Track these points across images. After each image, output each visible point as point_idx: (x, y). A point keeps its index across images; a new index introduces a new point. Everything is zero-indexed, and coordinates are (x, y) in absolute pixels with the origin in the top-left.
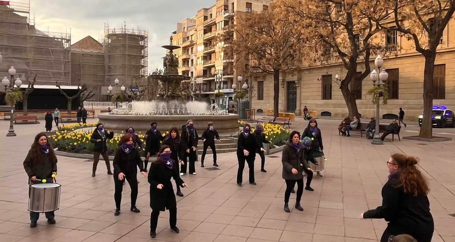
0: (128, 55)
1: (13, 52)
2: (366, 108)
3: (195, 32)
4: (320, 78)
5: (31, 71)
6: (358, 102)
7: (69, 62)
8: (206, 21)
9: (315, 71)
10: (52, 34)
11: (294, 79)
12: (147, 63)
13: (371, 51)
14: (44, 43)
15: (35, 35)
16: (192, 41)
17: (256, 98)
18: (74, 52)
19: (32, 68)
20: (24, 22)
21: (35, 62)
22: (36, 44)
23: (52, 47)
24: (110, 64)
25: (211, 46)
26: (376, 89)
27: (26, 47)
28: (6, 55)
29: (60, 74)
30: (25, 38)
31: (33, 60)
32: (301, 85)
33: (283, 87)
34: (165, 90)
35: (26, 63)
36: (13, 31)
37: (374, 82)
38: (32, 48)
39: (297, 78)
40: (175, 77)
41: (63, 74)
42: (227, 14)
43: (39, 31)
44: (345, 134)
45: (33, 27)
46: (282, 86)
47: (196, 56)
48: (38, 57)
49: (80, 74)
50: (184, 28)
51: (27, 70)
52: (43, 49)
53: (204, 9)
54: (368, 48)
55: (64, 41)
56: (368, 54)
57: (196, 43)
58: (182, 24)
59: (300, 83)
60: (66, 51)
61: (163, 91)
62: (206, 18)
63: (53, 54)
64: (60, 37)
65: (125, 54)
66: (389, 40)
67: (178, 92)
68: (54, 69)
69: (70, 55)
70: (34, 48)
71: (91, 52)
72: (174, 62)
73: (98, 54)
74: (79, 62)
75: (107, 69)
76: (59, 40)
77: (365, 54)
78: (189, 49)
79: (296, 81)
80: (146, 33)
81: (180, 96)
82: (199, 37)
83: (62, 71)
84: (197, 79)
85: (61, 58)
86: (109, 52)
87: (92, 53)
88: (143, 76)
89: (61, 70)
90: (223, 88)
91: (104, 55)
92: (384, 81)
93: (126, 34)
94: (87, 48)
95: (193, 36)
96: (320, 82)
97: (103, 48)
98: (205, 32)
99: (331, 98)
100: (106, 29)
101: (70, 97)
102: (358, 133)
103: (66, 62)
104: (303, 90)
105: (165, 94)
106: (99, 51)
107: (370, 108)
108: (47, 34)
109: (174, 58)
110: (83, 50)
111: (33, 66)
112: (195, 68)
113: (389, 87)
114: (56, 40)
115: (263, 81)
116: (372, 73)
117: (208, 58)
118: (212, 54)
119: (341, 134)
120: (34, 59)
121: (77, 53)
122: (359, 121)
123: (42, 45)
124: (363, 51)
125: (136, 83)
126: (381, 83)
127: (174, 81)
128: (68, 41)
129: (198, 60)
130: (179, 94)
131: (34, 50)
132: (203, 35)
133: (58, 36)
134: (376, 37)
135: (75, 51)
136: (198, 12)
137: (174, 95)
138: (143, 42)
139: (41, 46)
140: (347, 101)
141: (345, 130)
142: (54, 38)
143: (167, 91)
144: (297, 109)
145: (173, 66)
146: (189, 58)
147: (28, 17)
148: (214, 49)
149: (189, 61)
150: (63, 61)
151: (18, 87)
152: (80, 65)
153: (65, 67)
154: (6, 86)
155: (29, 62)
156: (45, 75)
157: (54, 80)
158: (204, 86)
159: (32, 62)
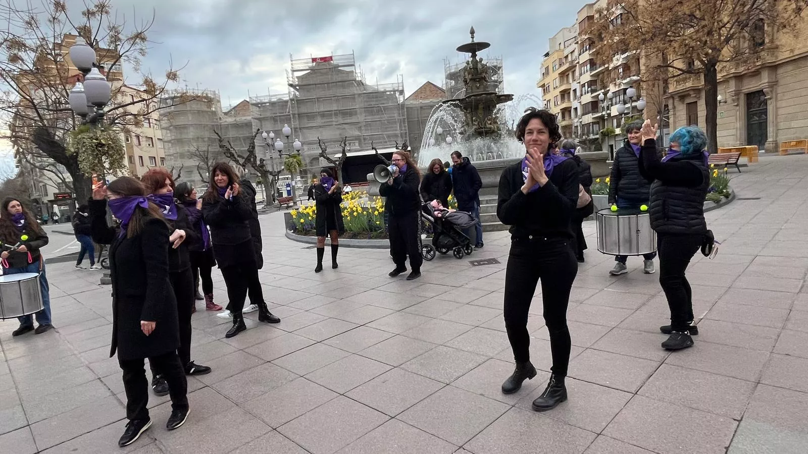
1: (343, 117)
3: (576, 45)
5: (365, 137)
7: (404, 119)
10: (381, 86)
11: (761, 86)
14: (375, 99)
15: (365, 92)
16: (572, 62)
18: (411, 106)
19: (365, 134)
20: (350, 78)
21: (368, 125)
22: (366, 104)
23: (384, 104)
25: (601, 62)
27: (356, 109)
28: (337, 122)
29: (396, 136)
30: (353, 97)
31: (365, 123)
32: (777, 94)
35: (359, 128)
36: (340, 92)
38: (362, 108)
39: (768, 83)
40: (478, 97)
41: (399, 135)
43: (369, 86)
45: (361, 83)
46: (736, 104)
47: (579, 83)
48: (369, 118)
50: (560, 44)
51: (359, 136)
52: (375, 107)
53: (587, 5)
55: (397, 94)
57: (578, 62)
58: (556, 38)
59: (774, 92)
60: (401, 107)
62: (591, 19)
63: (386, 113)
64: (392, 89)
68: (388, 131)
69: (405, 110)
70: (365, 108)
71: (431, 102)
72: (479, 71)
74: (418, 118)
76: (392, 93)
78: (569, 74)
79: (766, 88)
80: (499, 62)
82: (583, 52)
83: (398, 132)
84: (583, 117)
85: (394, 117)
87: (432, 104)
89: (396, 130)
94: (426, 98)
95: (574, 53)
97: (445, 95)
98: (591, 42)
100: (446, 67)
103: (401, 119)
104: (782, 104)
106: (440, 99)
110: (421, 101)
111: (366, 130)
112: (579, 101)
114: (388, 93)
115: (697, 101)
121: (415, 106)
123: (373, 103)
128: (402, 92)
129: (583, 89)
130: (490, 128)
131: (365, 111)
133: (389, 88)
135: (411, 104)
136: (578, 13)
138: (496, 75)
139: (371, 105)
142: (386, 92)
144: (770, 139)
145: (478, 80)
146: (570, 89)
147: (354, 71)
149: (570, 92)
150: (398, 119)
151: (298, 151)
152: (418, 121)
153: (400, 126)
154: (280, 151)
155: (361, 127)
156: (380, 139)
157: (390, 145)
158: (594, 126)
159: (364, 126)
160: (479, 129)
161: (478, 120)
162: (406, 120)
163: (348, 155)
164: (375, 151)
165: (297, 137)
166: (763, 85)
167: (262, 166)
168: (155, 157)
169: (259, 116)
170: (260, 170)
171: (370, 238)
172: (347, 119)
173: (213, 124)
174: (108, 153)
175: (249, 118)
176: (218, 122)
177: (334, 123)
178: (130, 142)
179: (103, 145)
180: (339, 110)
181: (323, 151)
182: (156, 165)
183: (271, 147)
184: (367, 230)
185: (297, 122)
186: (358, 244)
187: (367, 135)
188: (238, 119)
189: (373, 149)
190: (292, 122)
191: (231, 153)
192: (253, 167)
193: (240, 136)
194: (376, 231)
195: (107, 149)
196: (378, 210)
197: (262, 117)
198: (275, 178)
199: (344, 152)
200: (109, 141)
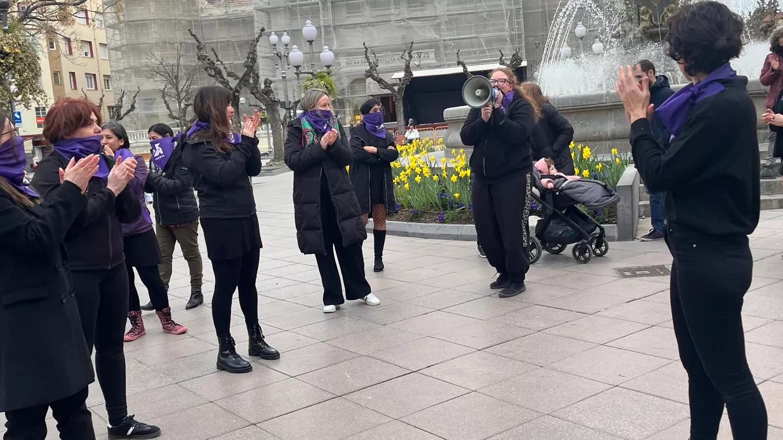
1: (410, 7)
5: (446, 42)
7: (518, 10)
21: (452, 20)
28: (398, 15)
29: (502, 40)
31: (447, 17)
35: (436, 26)
41: (508, 39)
48: (456, 9)
51: (437, 41)
68: (489, 32)
74: (543, 7)
83: (507, 33)
85: (501, 5)
89: (503, 30)
103: (511, 10)
111: (448, 30)
120: (448, 15)
150: (507, 10)
151: (328, 67)
152: (544, 12)
153: (511, 24)
154: (297, 67)
155: (439, 24)
156: (472, 46)
157: (491, 56)
159: (446, 22)
160: (650, 27)
161: (650, 11)
162: (521, 12)
163: (416, 74)
164: (462, 68)
165: (329, 42)
167: (268, 92)
168: (94, 75)
169: (266, 6)
170: (265, 99)
171: (442, 221)
172: (416, 10)
173: (189, 18)
174: (13, 67)
175: (249, 9)
176: (197, 16)
177: (393, 18)
178: (55, 49)
179: (7, 54)
181: (371, 67)
182: (96, 88)
183: (284, 59)
184: (437, 205)
185: (330, 15)
186: (421, 231)
187: (450, 40)
188: (231, 10)
189: (459, 63)
190: (321, 16)
191: (215, 69)
192: (252, 93)
193: (232, 40)
194: (452, 208)
195: (13, 62)
196: (457, 174)
197: (271, 6)
198: (290, 113)
199: (408, 70)
200: (17, 47)
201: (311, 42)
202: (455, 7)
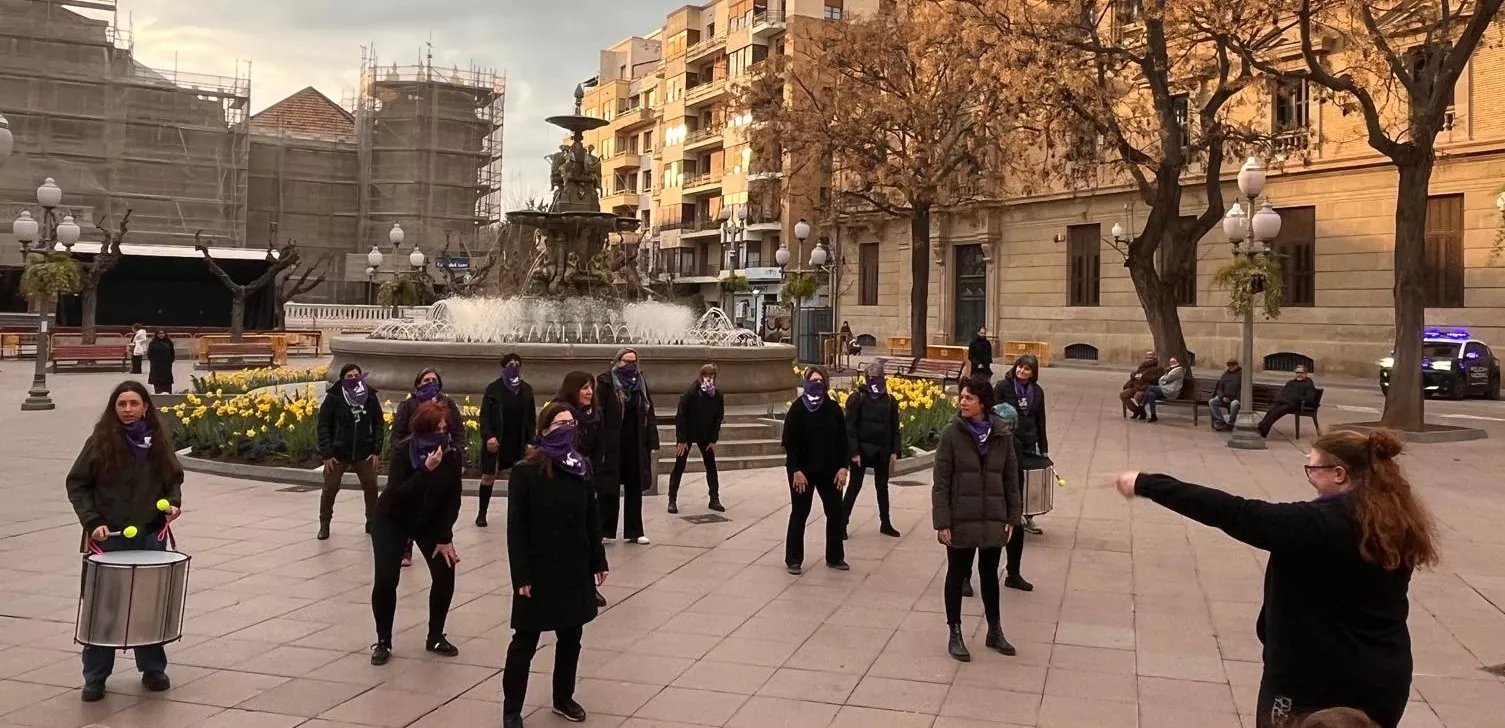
0: (438, 152)
1: (55, 137)
2: (1211, 333)
3: (659, 80)
4: (1062, 233)
5: (117, 199)
6: (1183, 312)
7: (240, 171)
8: (692, 48)
9: (1047, 213)
10: (187, 78)
11: (979, 237)
12: (497, 179)
13: (1226, 147)
14: (162, 107)
15: (133, 81)
16: (647, 111)
17: (855, 298)
18: (259, 140)
19: (119, 190)
20: (98, 39)
21: (130, 169)
22: (133, 112)
23: (187, 122)
24: (376, 181)
25: (708, 129)
26: (1244, 265)
27: (101, 120)
29: (212, 210)
30: (97, 89)
31: (122, 162)
32: (1000, 256)
33: (942, 264)
34: (555, 263)
35: (103, 172)
36: (59, 68)
37: (1237, 243)
38: (120, 122)
39: (988, 234)
40: (588, 219)
41: (221, 210)
42: (764, 26)
43: (146, 68)
44: (1144, 417)
45: (124, 57)
46: (940, 261)
47: (660, 159)
48: (139, 154)
49: (278, 212)
50: (623, 67)
51: (99, 195)
52: (158, 126)
53: (689, 6)
54: (1216, 138)
55: (226, 103)
56: (1216, 158)
57: (661, 117)
58: (615, 53)
59: (997, 251)
60: (233, 137)
61: (549, 264)
62: (694, 36)
63: (190, 146)
64: (216, 90)
65: (427, 147)
66: (1282, 112)
67: (599, 269)
68: (191, 195)
69: (245, 148)
70: (127, 123)
71: (317, 140)
73: (341, 147)
74: (276, 173)
75: (366, 195)
76: (211, 98)
77: (1206, 156)
78: (637, 136)
79: (985, 243)
80: (497, 81)
81: (603, 284)
82: (671, 98)
83: (218, 201)
84: (662, 233)
85: (215, 160)
86: (375, 141)
87: (317, 145)
88: (484, 222)
89: (213, 196)
90: (747, 266)
91: (356, 152)
92: (1266, 242)
93: (431, 84)
94: (302, 128)
95: (652, 95)
96: (1063, 247)
97: (356, 129)
98: (692, 82)
99: (1096, 302)
100: (368, 65)
101: (243, 287)
102: (1186, 411)
103: (230, 171)
104: (1008, 274)
105: (556, 274)
106: (342, 137)
107: (1222, 333)
108: (170, 78)
109: (587, 159)
110: (289, 133)
111: (123, 181)
112: (656, 198)
113: (1282, 261)
114: (200, 97)
115: (877, 244)
116: (1228, 214)
117: (700, 166)
118: (712, 155)
119: (1130, 413)
120: (125, 160)
121: (268, 141)
122: (1189, 372)
123: (152, 114)
124: (1202, 146)
125: (462, 245)
126: (1259, 246)
127: (586, 234)
128: (242, 102)
129: (667, 172)
130: (599, 276)
131: (128, 132)
132: (684, 90)
133: (207, 85)
134: (1241, 102)
135: (263, 135)
136: (669, 17)
137: (584, 278)
138: (487, 110)
139: (149, 119)
140: (1149, 309)
141: (1144, 400)
142: (195, 92)
143: (561, 265)
145: (583, 183)
146: (638, 167)
147: (111, 23)
148: (719, 139)
149: (636, 175)
150: (223, 169)
152: (276, 180)
153: (227, 188)
155: (108, 171)
156: (160, 210)
157: (190, 230)
158: (685, 256)
159: (119, 170)
160: (576, 274)
161: (578, 258)
162: (245, 175)
163: (128, 250)
164: (210, 254)
166: (981, 237)
172: (69, 144)
180: (48, 116)
187: (123, 197)
201: (49, 209)
202: (138, 150)
